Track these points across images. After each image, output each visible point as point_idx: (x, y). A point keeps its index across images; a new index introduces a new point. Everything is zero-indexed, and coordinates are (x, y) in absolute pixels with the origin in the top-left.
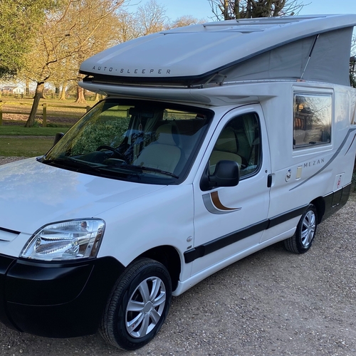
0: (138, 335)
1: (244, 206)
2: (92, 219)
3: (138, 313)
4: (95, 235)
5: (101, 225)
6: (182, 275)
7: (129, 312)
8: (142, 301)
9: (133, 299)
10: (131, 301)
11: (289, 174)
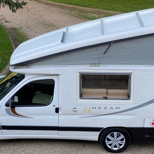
11: (75, 109)
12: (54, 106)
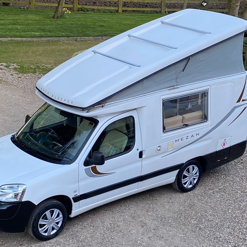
0: (46, 234)
1: (118, 171)
2: (21, 184)
3: (45, 225)
4: (21, 191)
5: (24, 187)
6: (73, 208)
7: (40, 224)
8: (47, 220)
9: (43, 218)
10: (41, 219)
11: (159, 148)
12: (138, 150)
